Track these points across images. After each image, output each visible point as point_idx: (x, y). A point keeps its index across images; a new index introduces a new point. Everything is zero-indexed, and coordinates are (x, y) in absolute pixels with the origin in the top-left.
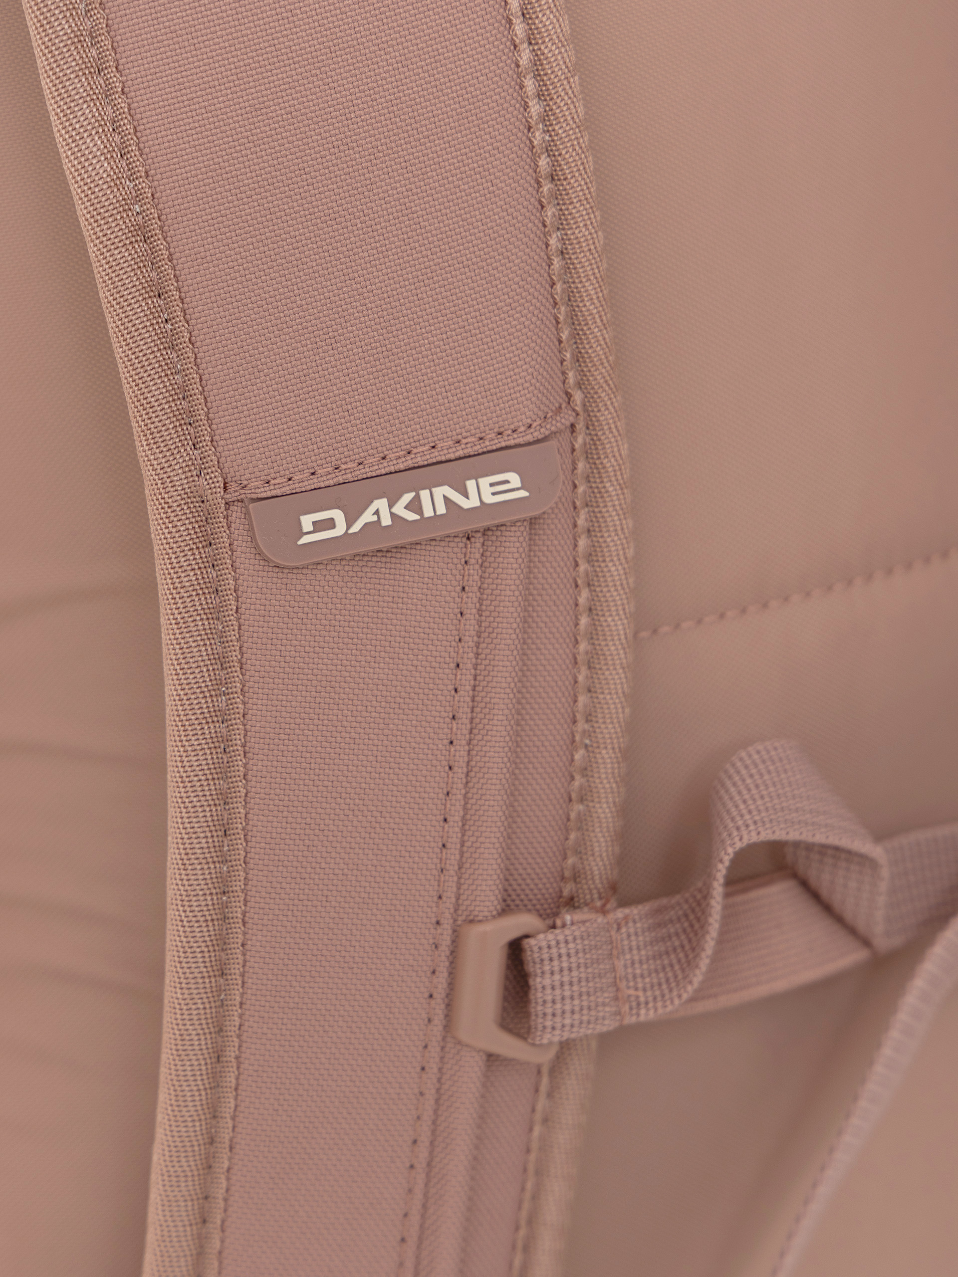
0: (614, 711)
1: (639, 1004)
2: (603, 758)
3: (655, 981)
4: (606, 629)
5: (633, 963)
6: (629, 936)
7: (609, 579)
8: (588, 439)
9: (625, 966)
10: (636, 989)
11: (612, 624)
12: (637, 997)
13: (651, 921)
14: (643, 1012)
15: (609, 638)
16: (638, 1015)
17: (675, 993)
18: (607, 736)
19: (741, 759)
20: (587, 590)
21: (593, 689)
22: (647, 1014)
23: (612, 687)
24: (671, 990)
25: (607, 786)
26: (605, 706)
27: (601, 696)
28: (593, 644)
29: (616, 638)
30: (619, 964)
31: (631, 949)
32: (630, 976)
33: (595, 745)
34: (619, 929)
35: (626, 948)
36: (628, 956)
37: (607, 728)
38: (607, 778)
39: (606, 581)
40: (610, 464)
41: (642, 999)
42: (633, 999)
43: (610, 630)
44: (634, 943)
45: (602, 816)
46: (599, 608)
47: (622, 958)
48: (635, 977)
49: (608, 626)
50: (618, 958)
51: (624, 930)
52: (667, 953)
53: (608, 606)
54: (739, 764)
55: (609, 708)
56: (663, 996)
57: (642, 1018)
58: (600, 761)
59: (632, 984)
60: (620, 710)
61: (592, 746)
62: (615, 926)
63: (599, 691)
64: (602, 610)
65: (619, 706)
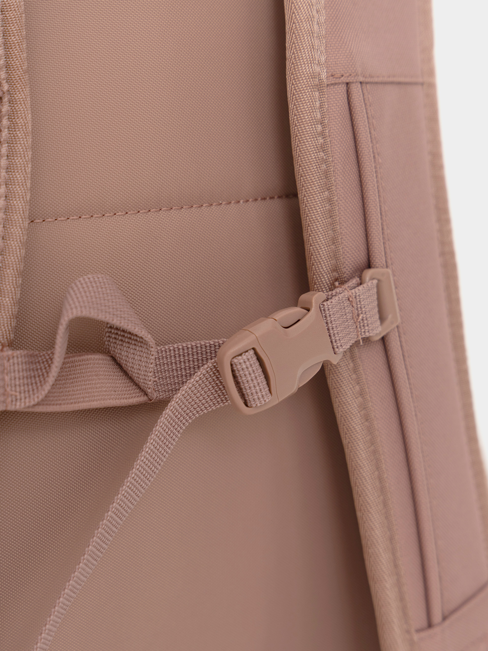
0: (15, 250)
1: (16, 400)
2: (7, 274)
3: (26, 389)
4: (13, 207)
5: (15, 378)
6: (14, 364)
7: (16, 181)
8: (9, 108)
9: (11, 379)
10: (16, 391)
11: (16, 204)
12: (16, 396)
13: (27, 359)
14: (18, 404)
15: (14, 212)
16: (16, 405)
17: (36, 395)
18: (11, 263)
19: (80, 281)
20: (4, 186)
21: (5, 238)
22: (20, 405)
23: (15, 237)
24: (34, 394)
25: (9, 289)
26: (10, 247)
27: (8, 242)
28: (6, 215)
29: (18, 212)
30: (7, 378)
31: (14, 371)
32: (13, 385)
33: (4, 267)
34: (9, 360)
35: (12, 370)
36: (13, 375)
37: (10, 258)
38: (9, 285)
39: (14, 182)
40: (20, 122)
41: (18, 397)
42: (13, 397)
43: (15, 208)
44: (16, 369)
45: (6, 304)
46: (10, 196)
47: (9, 374)
48: (15, 386)
49: (14, 205)
50: (7, 374)
51: (11, 361)
52: (35, 377)
53: (15, 195)
54: (78, 283)
55: (12, 248)
56: (30, 396)
57: (18, 407)
58: (6, 275)
59: (13, 389)
60: (18, 250)
61: (2, 268)
62: (7, 358)
63: (8, 239)
64: (12, 197)
65: (18, 248)
